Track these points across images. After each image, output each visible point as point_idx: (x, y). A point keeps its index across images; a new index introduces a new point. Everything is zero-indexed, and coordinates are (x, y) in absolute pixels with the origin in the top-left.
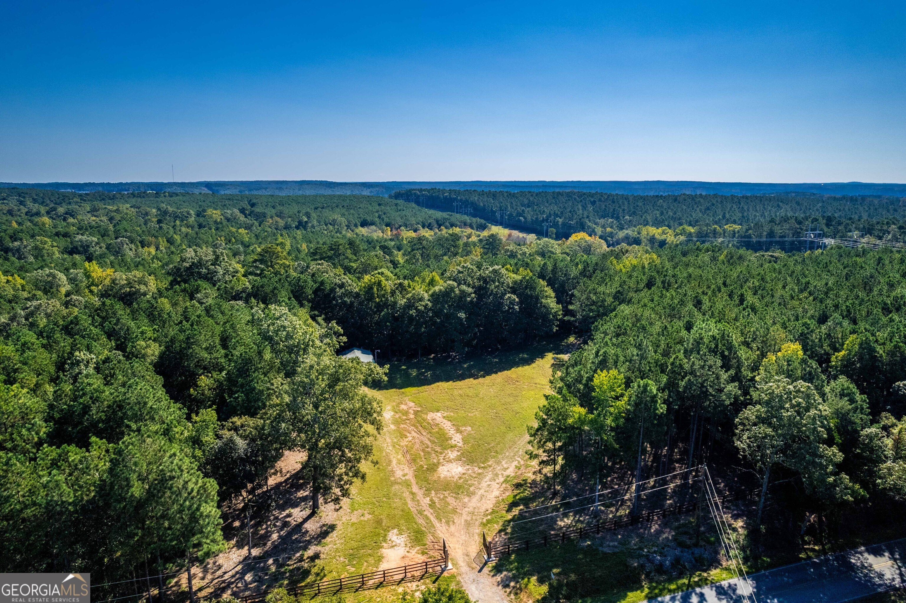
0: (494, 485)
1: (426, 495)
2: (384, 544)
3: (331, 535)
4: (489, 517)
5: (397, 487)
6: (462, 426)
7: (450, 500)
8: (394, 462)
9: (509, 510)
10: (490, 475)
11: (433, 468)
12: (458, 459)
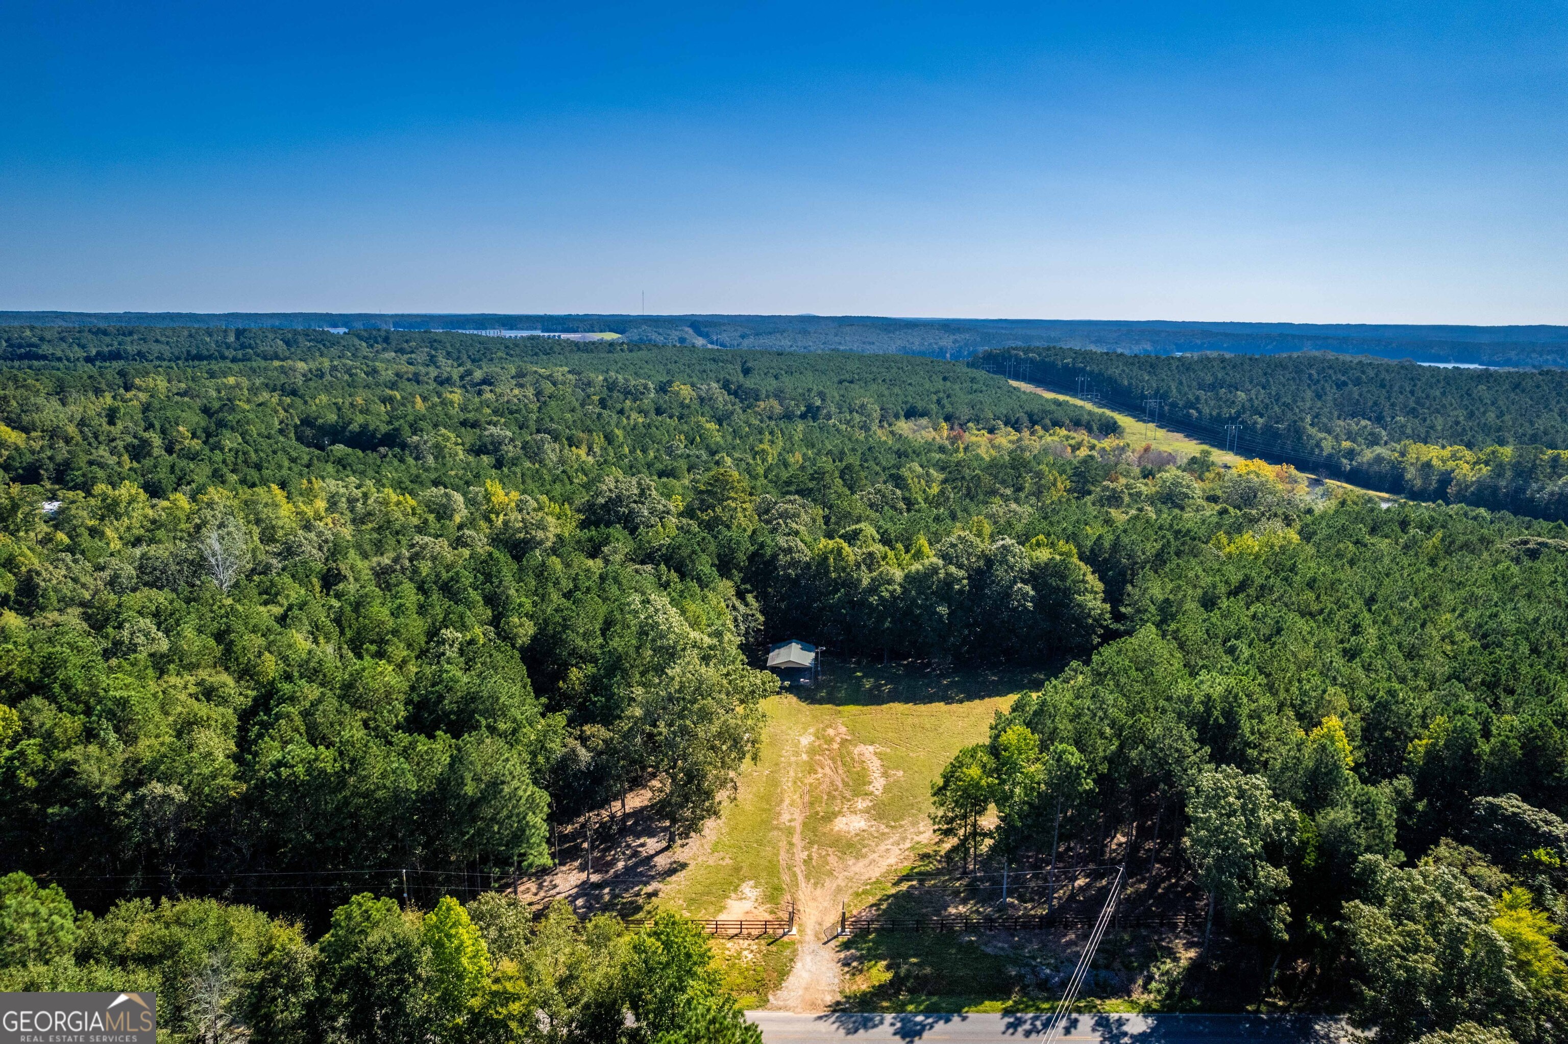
0: (895, 850)
1: (805, 848)
2: (733, 895)
3: (679, 874)
4: (868, 887)
5: (775, 833)
6: (892, 769)
7: (832, 860)
8: (787, 801)
9: (895, 884)
10: (896, 837)
11: (829, 817)
12: (867, 811)
